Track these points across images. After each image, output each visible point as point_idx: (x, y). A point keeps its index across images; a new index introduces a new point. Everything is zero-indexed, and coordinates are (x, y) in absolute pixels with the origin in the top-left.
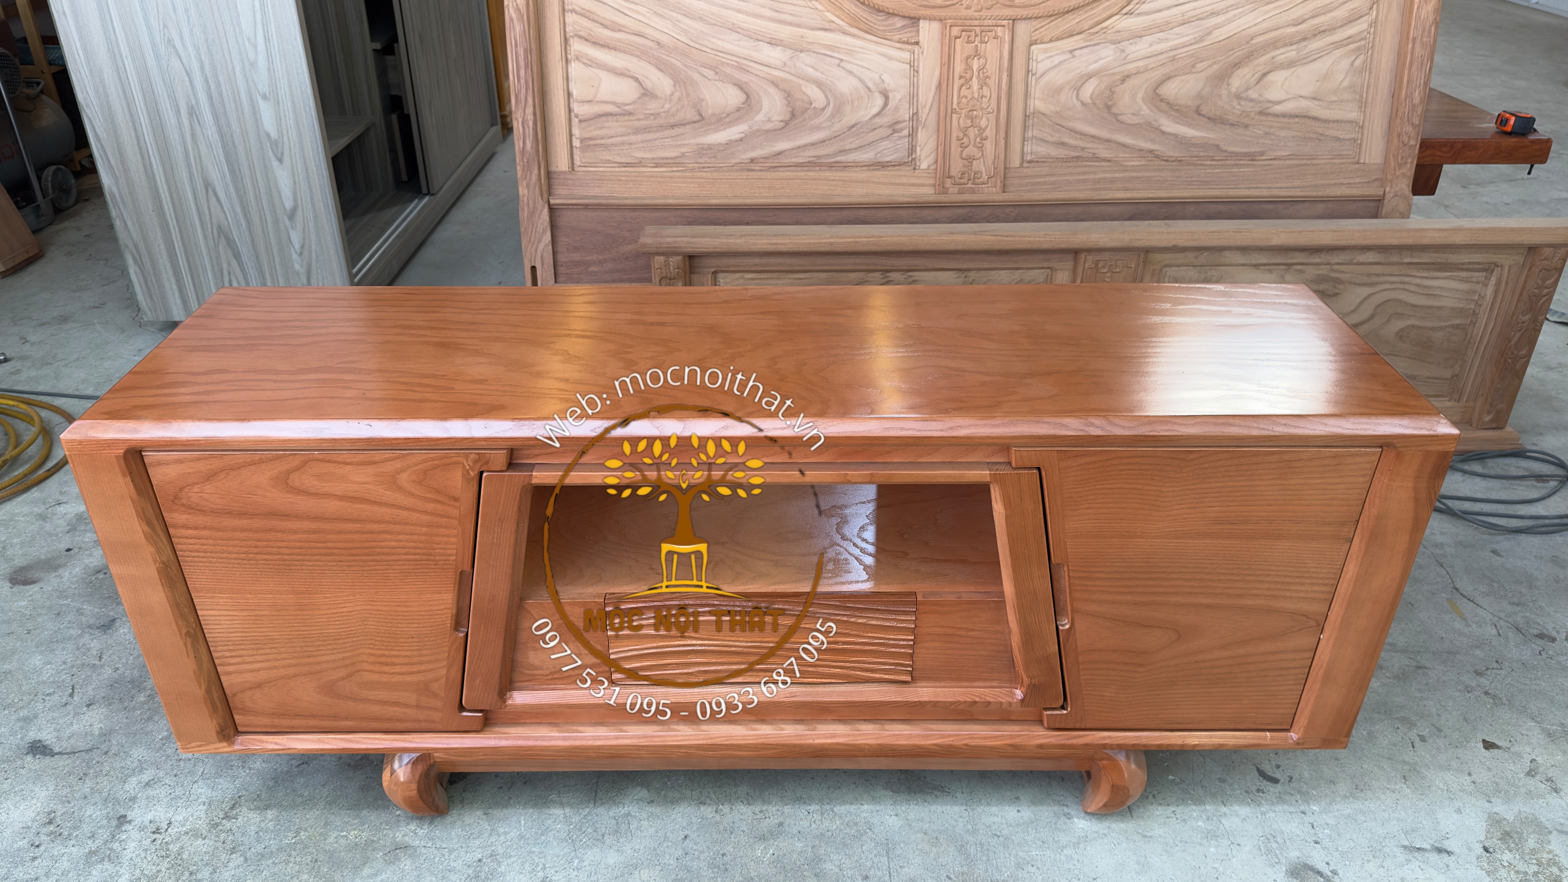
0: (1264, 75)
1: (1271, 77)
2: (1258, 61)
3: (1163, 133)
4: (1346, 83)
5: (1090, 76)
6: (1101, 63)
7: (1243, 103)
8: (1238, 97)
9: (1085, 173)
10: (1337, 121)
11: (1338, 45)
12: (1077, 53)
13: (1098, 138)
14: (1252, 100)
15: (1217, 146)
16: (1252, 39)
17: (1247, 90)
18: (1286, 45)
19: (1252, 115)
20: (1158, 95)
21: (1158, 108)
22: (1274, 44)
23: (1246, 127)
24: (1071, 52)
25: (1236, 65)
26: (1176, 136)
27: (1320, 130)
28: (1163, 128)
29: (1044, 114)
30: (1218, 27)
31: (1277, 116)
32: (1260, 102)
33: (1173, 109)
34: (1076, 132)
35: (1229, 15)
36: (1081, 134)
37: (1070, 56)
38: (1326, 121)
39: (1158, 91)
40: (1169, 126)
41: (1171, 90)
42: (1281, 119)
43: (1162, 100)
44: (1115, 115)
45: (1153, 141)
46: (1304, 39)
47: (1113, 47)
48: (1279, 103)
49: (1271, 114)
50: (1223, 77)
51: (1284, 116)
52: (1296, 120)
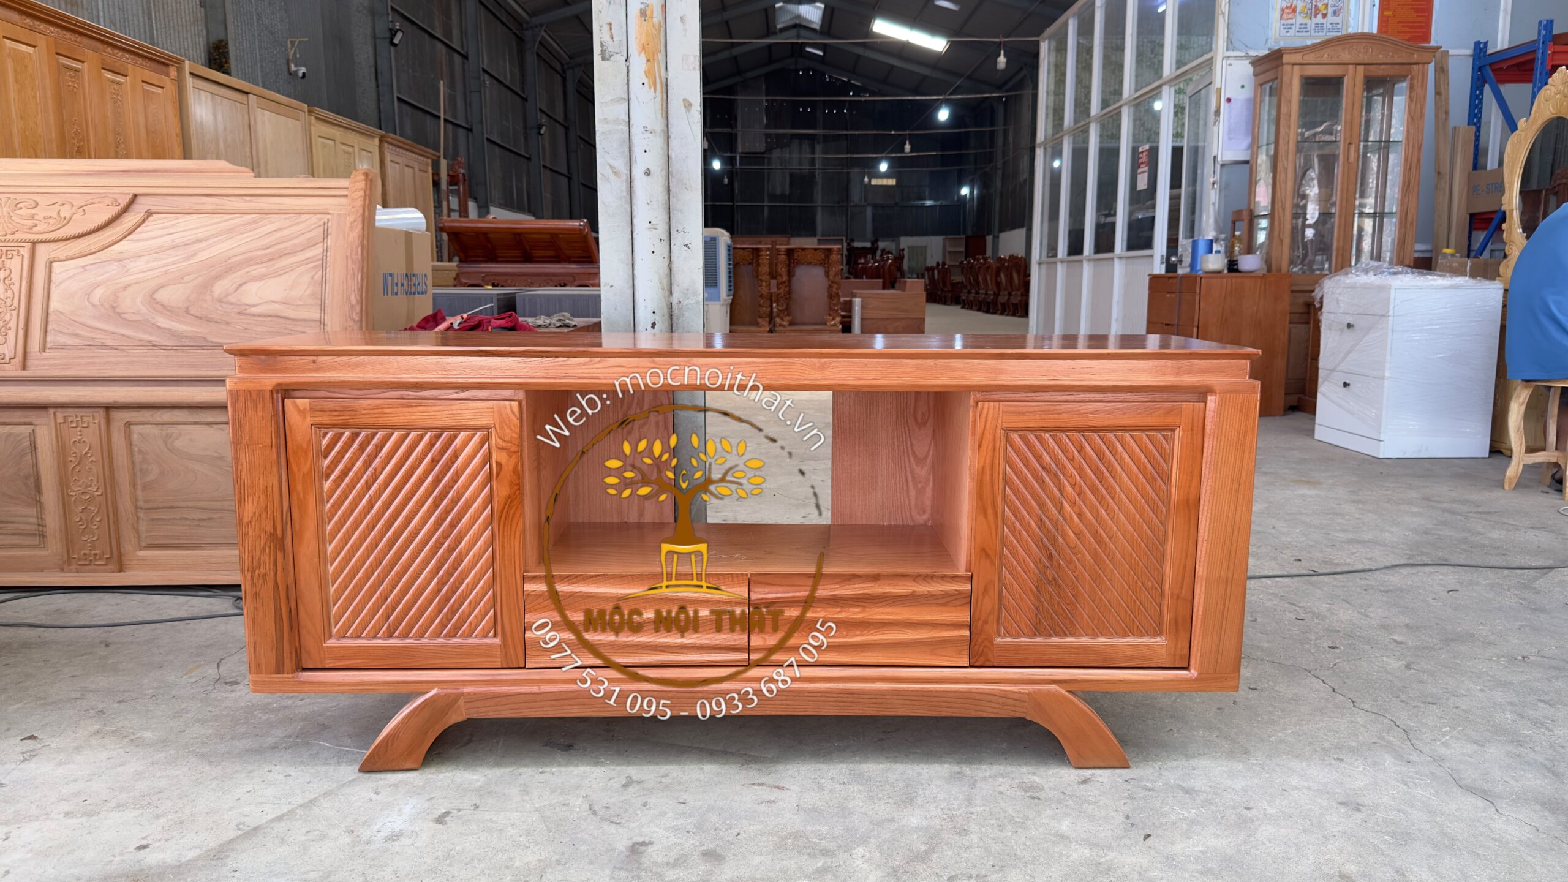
0: (241, 285)
1: (244, 287)
2: (235, 275)
3: (159, 328)
4: (308, 292)
5: (97, 285)
6: (107, 275)
7: (225, 306)
8: (220, 301)
9: (93, 357)
10: (304, 320)
11: (299, 264)
12: (87, 268)
13: (105, 331)
14: (232, 304)
15: (204, 338)
16: (229, 259)
17: (228, 295)
18: (257, 263)
19: (233, 315)
20: (154, 299)
21: (154, 309)
22: (248, 262)
23: (228, 323)
24: (83, 267)
25: (218, 278)
26: (170, 330)
27: (290, 327)
28: (159, 324)
29: (61, 313)
30: (202, 250)
31: (254, 315)
32: (239, 305)
33: (168, 310)
34: (88, 326)
35: (210, 242)
36: (92, 328)
37: (82, 270)
38: (294, 320)
39: (154, 296)
40: (163, 322)
41: (163, 296)
42: (258, 318)
43: (157, 303)
44: (119, 314)
45: (150, 334)
46: (272, 260)
47: (116, 263)
48: (254, 306)
49: (248, 314)
50: (206, 286)
51: (259, 316)
52: (270, 319)
